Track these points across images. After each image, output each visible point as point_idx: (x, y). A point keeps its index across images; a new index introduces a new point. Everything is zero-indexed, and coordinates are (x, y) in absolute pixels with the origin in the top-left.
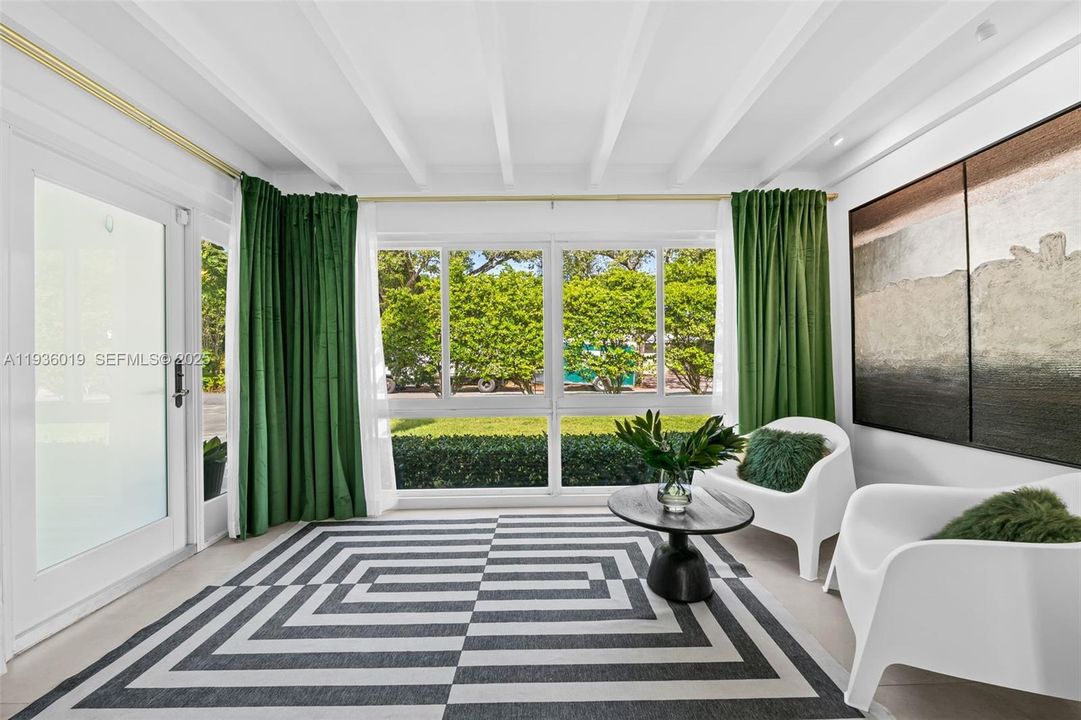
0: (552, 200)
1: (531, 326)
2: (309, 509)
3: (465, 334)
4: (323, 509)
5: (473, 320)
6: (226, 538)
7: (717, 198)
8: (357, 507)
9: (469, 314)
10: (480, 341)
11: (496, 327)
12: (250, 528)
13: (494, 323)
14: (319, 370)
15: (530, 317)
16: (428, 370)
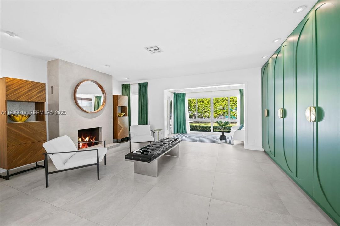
0: (212, 91)
1: (216, 104)
2: (180, 132)
3: (200, 106)
4: (181, 132)
5: (201, 103)
6: (172, 134)
7: (237, 90)
8: (186, 133)
9: (200, 102)
10: (203, 108)
11: (207, 105)
12: (174, 133)
13: (206, 104)
14: (181, 115)
15: (216, 102)
16: (191, 115)
